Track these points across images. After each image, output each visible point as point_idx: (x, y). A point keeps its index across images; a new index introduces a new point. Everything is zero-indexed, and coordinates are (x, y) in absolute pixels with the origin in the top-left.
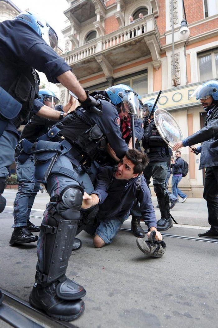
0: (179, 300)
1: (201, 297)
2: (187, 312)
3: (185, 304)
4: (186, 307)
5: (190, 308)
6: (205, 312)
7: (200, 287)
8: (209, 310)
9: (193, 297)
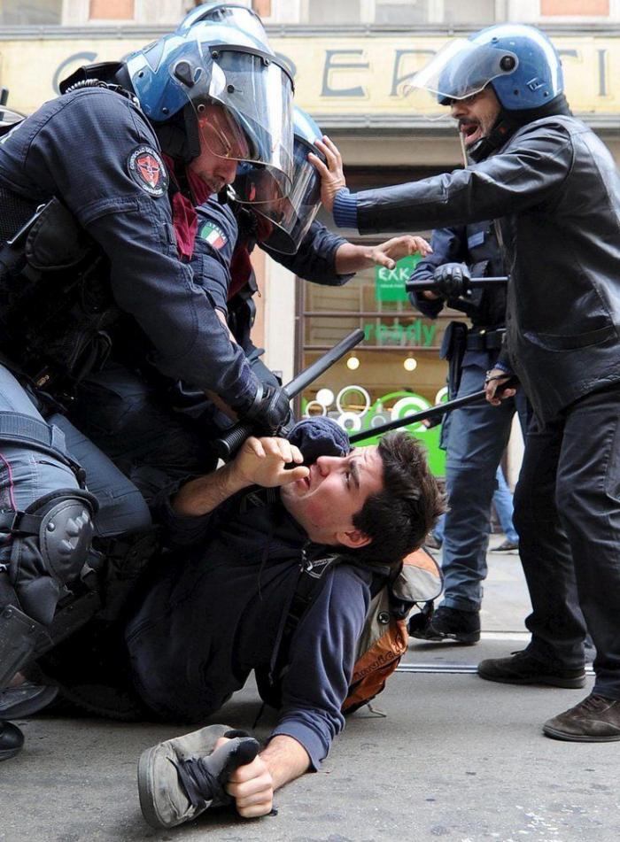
0: (303, 814)
1: (362, 797)
2: (333, 834)
3: (321, 818)
4: (328, 824)
5: (338, 824)
6: (382, 826)
7: (353, 778)
8: (392, 819)
9: (341, 800)
